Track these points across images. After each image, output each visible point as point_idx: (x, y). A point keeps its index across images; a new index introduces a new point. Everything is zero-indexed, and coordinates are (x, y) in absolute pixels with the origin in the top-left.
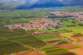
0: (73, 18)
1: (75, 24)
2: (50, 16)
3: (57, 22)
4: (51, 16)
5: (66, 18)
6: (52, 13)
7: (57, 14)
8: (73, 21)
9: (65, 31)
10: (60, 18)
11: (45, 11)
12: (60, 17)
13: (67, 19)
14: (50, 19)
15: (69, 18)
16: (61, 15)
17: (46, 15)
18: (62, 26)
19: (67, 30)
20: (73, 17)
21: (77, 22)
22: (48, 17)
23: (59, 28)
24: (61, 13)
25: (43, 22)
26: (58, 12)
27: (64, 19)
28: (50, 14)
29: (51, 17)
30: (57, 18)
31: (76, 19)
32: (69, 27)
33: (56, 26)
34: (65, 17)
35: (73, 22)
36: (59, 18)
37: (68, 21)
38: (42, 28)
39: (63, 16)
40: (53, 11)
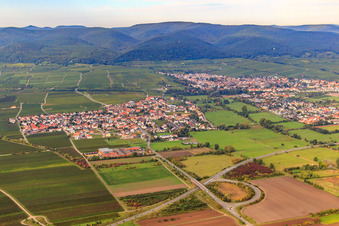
0: (246, 96)
1: (250, 119)
4: (179, 88)
6: (186, 77)
7: (200, 80)
8: (244, 109)
9: (207, 150)
10: (205, 97)
11: (163, 71)
12: (204, 93)
13: (227, 102)
14: (172, 99)
15: (234, 97)
16: (212, 85)
17: (164, 84)
18: (203, 127)
19: (217, 147)
20: (246, 92)
21: (257, 112)
23: (191, 133)
24: (212, 79)
25: (142, 111)
26: (204, 75)
27: (215, 101)
28: (176, 81)
29: (176, 91)
30: (196, 94)
31: (257, 100)
32: (227, 130)
33: (184, 124)
34: (221, 92)
35: (245, 113)
36: (200, 97)
37: (229, 109)
38: (132, 131)
39: (215, 89)
40: (187, 73)
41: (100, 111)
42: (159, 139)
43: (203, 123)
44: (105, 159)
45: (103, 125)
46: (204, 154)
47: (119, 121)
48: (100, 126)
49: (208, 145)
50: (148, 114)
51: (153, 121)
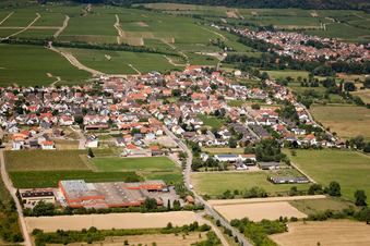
2: (242, 51)
3: (278, 96)
5: (341, 75)
10: (305, 74)
11: (219, 23)
13: (351, 87)
14: (238, 73)
22: (229, 61)
24: (311, 43)
26: (294, 36)
27: (325, 84)
29: (245, 60)
30: (283, 68)
33: (268, 129)
34: (334, 67)
36: (294, 74)
37: (359, 102)
39: (322, 60)
41: (86, 88)
42: (211, 164)
43: (309, 129)
44: (69, 211)
45: (87, 119)
46: (328, 216)
47: (124, 111)
48: (79, 121)
49: (334, 191)
50: (188, 99)
51: (199, 117)
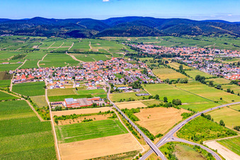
0: (180, 59)
1: (186, 74)
2: (131, 52)
3: (142, 66)
4: (134, 53)
5: (164, 58)
6: (138, 46)
8: (181, 67)
10: (152, 59)
11: (124, 42)
12: (151, 56)
13: (167, 62)
14: (129, 59)
15: (171, 59)
16: (156, 51)
17: (124, 50)
18: (152, 81)
20: (179, 56)
21: (190, 70)
22: (127, 55)
24: (155, 48)
25: (107, 67)
26: (150, 46)
27: (158, 61)
28: (132, 48)
29: (132, 55)
30: (145, 57)
31: (188, 62)
32: (171, 83)
33: (137, 78)
34: (162, 56)
35: (181, 70)
36: (148, 59)
37: (169, 67)
39: (158, 54)
41: (77, 67)
42: (117, 90)
43: (151, 77)
46: (155, 106)
47: (89, 74)
48: (74, 78)
49: (158, 97)
50: (111, 69)
51: (114, 75)
